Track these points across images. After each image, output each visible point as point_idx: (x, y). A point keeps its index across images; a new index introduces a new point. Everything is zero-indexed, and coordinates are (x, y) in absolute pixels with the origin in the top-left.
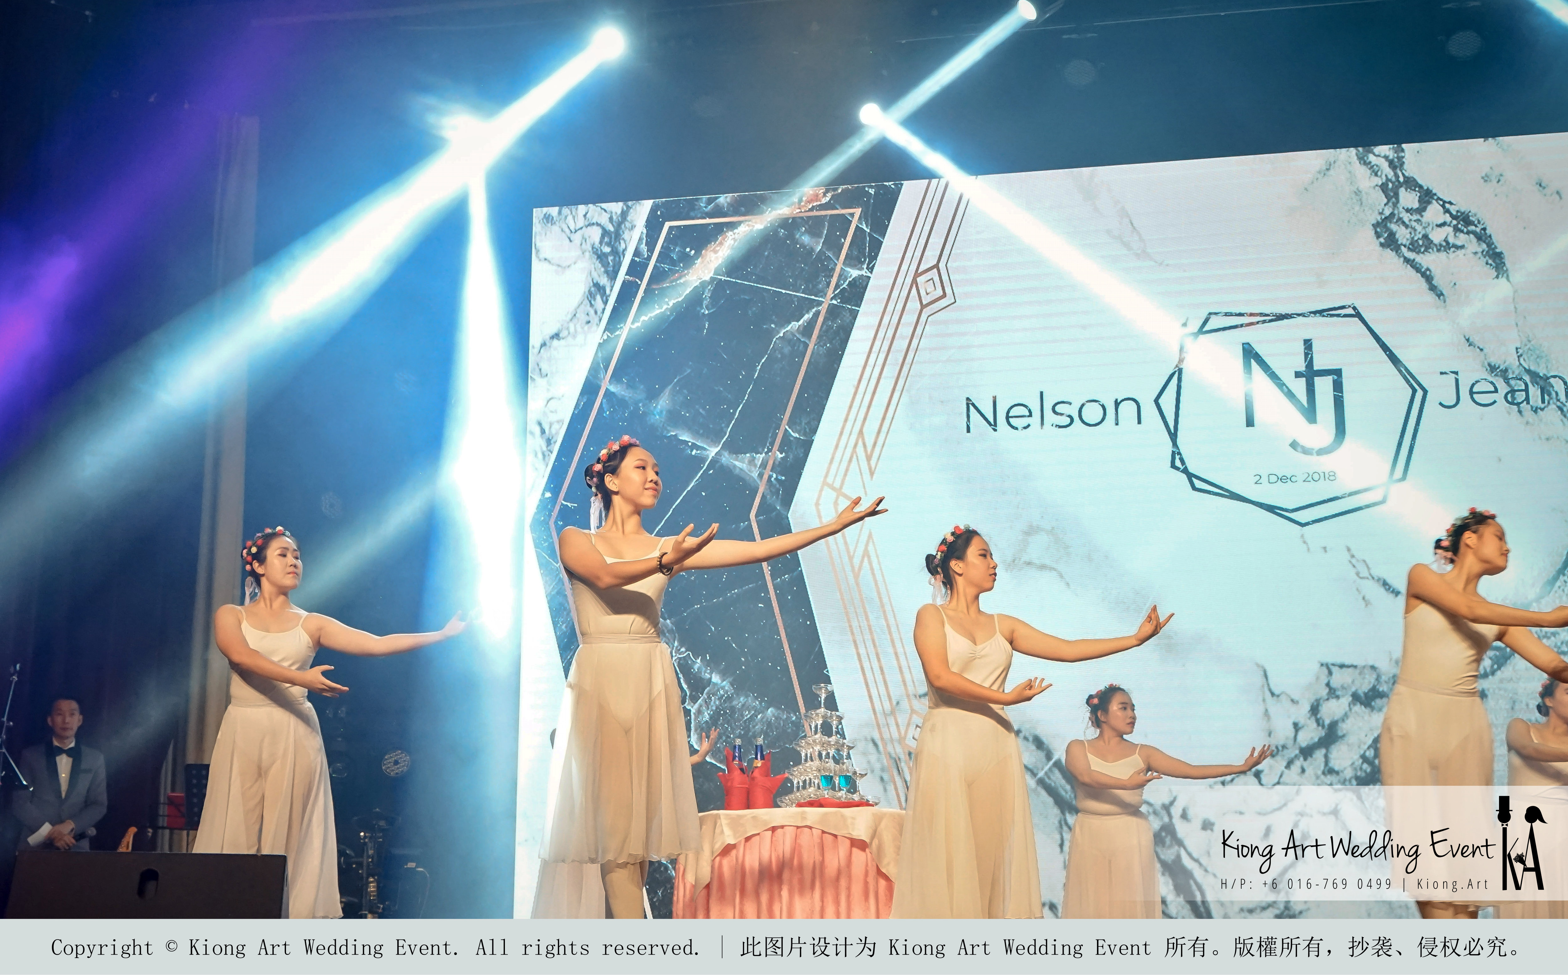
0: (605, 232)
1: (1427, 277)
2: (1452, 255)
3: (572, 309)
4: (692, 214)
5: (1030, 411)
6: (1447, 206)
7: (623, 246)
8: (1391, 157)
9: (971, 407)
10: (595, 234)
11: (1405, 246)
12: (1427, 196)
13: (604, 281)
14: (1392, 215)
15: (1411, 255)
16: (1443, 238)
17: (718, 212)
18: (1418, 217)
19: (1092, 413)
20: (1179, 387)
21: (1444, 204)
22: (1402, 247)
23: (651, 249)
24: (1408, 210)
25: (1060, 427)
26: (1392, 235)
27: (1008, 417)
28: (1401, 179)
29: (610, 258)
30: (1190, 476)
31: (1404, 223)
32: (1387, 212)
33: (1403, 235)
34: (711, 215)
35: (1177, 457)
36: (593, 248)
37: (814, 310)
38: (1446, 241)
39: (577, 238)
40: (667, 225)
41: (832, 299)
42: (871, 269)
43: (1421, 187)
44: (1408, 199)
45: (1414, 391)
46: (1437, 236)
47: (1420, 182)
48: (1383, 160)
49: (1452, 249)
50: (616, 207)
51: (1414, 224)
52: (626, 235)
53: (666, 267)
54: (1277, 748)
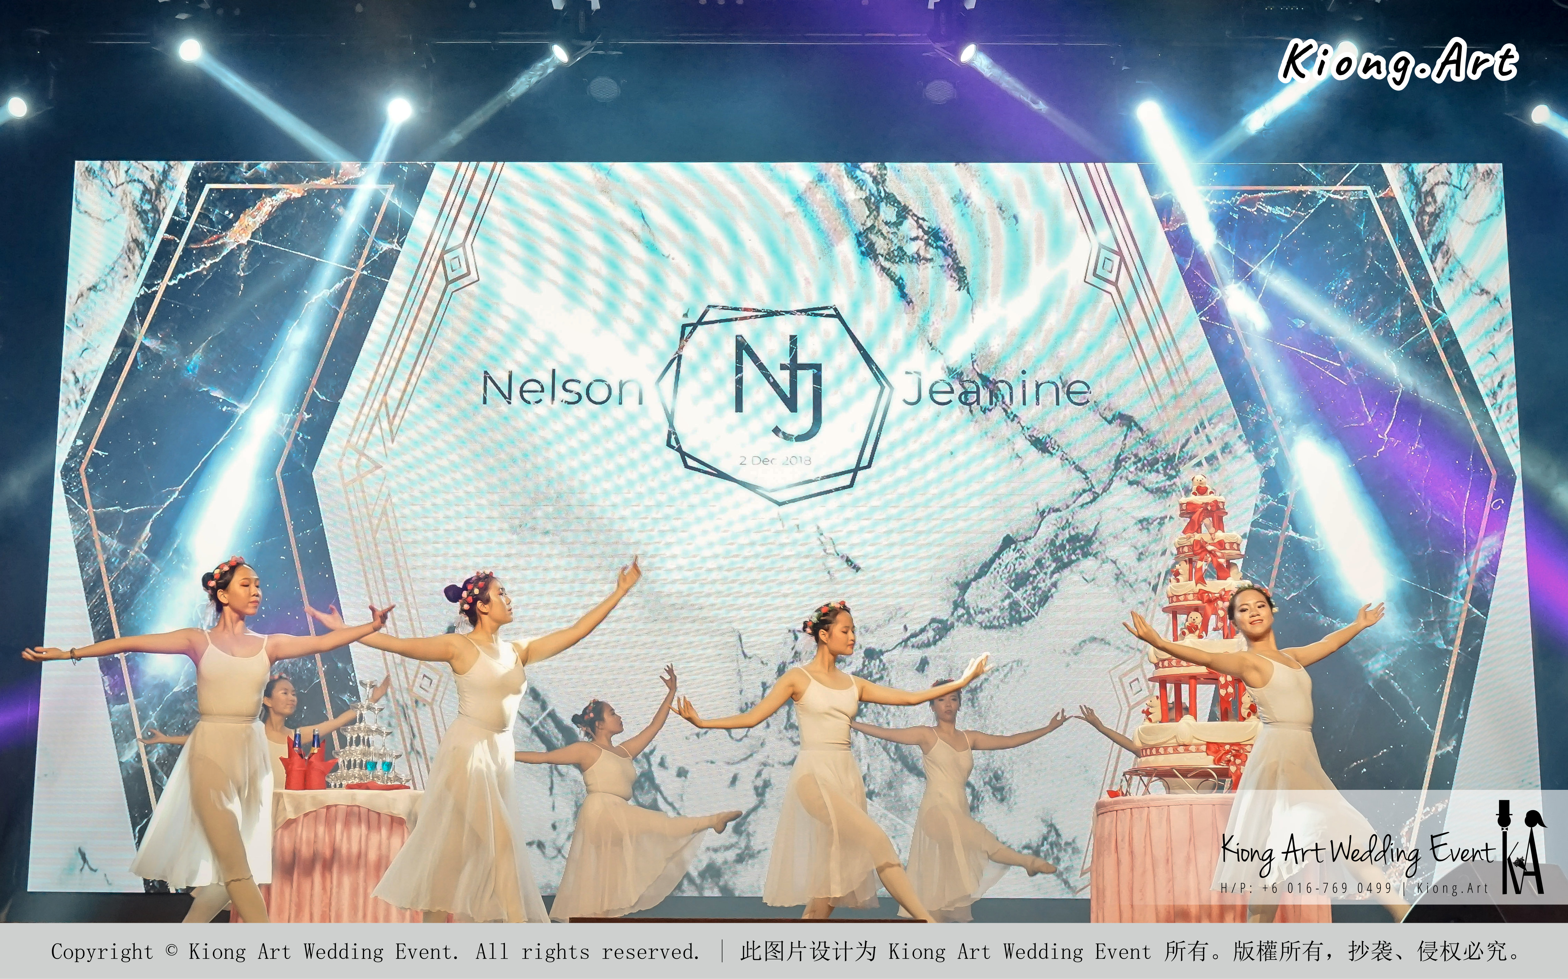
0: (146, 190)
1: (900, 284)
2: (921, 267)
3: (110, 263)
4: (232, 178)
5: (542, 387)
6: (921, 221)
7: (163, 204)
8: (875, 174)
9: (489, 381)
10: (136, 191)
11: (882, 256)
12: (903, 212)
13: (143, 237)
14: (873, 226)
15: (887, 265)
16: (915, 250)
17: (258, 179)
18: (895, 230)
19: (599, 393)
20: (678, 372)
21: (918, 219)
22: (880, 257)
23: (191, 210)
24: (886, 223)
25: (569, 403)
26: (872, 245)
27: (522, 391)
28: (883, 195)
29: (151, 215)
30: (684, 455)
31: (882, 234)
32: (869, 224)
33: (881, 245)
34: (250, 181)
35: (673, 437)
36: (133, 204)
37: (345, 279)
38: (918, 253)
39: (118, 192)
40: (208, 187)
41: (362, 270)
42: (401, 244)
43: (899, 203)
44: (888, 213)
45: (883, 387)
46: (911, 248)
47: (899, 198)
48: (868, 176)
49: (923, 262)
50: (158, 166)
51: (891, 236)
52: (166, 194)
53: (205, 228)
54: (746, 704)
